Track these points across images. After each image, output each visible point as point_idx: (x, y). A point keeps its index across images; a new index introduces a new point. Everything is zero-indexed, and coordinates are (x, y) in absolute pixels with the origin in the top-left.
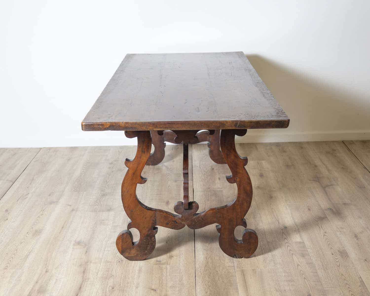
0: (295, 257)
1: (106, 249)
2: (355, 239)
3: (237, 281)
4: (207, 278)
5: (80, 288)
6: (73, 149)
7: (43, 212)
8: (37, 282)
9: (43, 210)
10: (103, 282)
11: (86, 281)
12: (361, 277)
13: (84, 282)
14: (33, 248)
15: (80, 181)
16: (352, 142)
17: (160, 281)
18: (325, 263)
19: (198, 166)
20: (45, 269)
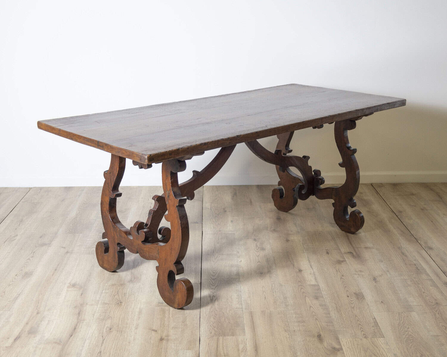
0: (308, 300)
1: (104, 292)
2: (374, 282)
3: (245, 322)
4: (212, 319)
5: (75, 329)
6: (68, 189)
7: (33, 255)
8: (27, 324)
9: (33, 253)
10: (99, 323)
11: (82, 322)
12: (375, 318)
13: (79, 323)
14: (22, 291)
15: (75, 222)
16: (381, 185)
17: (161, 322)
18: (340, 306)
19: (208, 209)
20: (37, 311)
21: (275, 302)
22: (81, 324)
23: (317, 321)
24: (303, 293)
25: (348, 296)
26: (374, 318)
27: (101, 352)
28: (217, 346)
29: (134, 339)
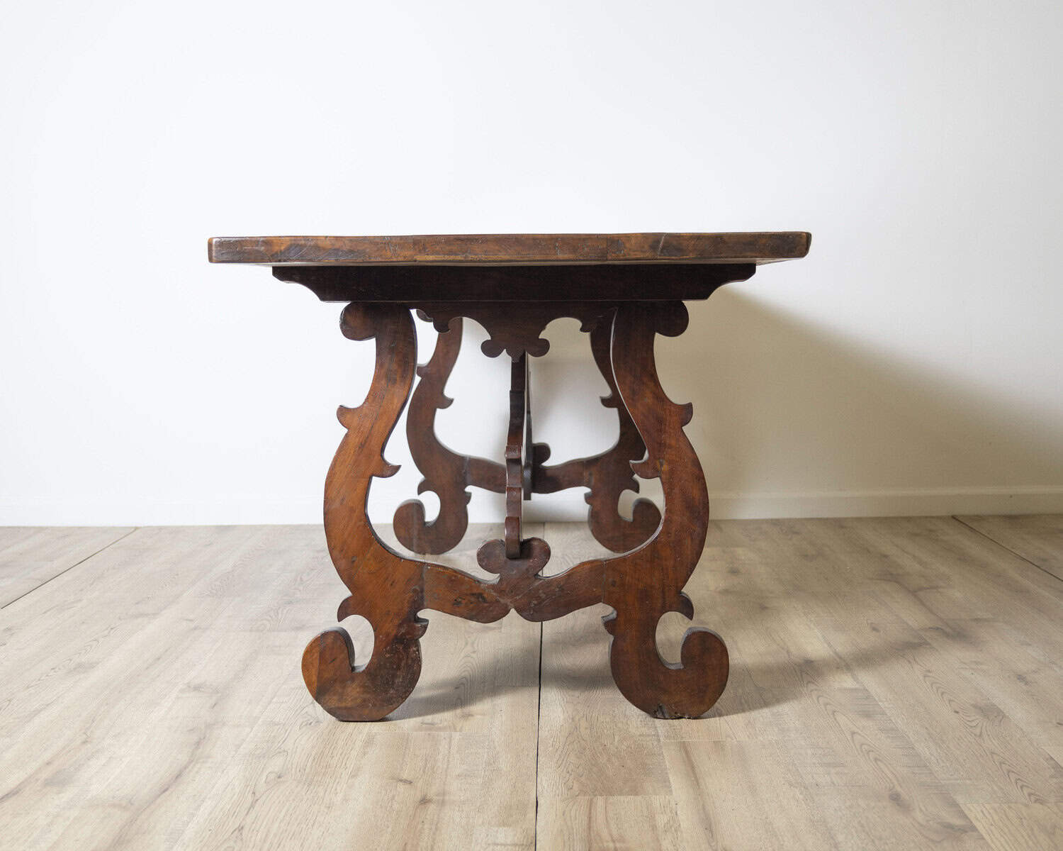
0: (841, 719)
2: (1020, 684)
3: (667, 763)
4: (572, 758)
5: (178, 776)
9: (109, 628)
10: (251, 764)
11: (201, 761)
13: (193, 763)
14: (58, 697)
16: (976, 518)
17: (426, 764)
20: (85, 736)
21: (749, 722)
22: (198, 766)
23: (879, 763)
24: (826, 704)
25: (957, 712)
26: (1047, 756)
27: (242, 828)
28: (590, 818)
29: (346, 800)
